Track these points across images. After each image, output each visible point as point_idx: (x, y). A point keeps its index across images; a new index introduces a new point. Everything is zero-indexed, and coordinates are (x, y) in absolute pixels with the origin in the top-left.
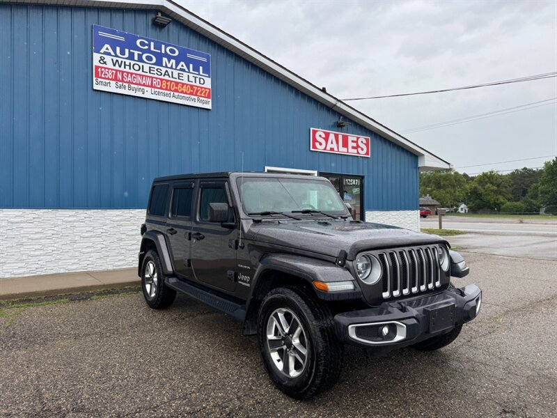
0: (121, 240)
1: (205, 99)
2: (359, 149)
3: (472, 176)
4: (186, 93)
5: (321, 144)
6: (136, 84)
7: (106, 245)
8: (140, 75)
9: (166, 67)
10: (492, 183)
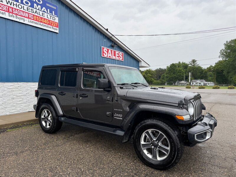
0: (13, 99)
1: (56, 28)
2: (120, 57)
3: (143, 71)
4: (46, 24)
5: (106, 54)
6: (20, 15)
7: (5, 102)
8: (22, 11)
9: (36, 9)
10: (150, 74)
